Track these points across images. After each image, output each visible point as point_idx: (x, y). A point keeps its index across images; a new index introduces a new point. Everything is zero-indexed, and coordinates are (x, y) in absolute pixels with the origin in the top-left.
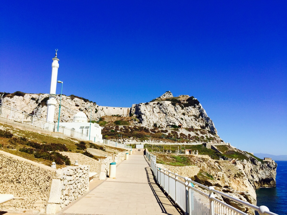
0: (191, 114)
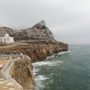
0: (43, 31)
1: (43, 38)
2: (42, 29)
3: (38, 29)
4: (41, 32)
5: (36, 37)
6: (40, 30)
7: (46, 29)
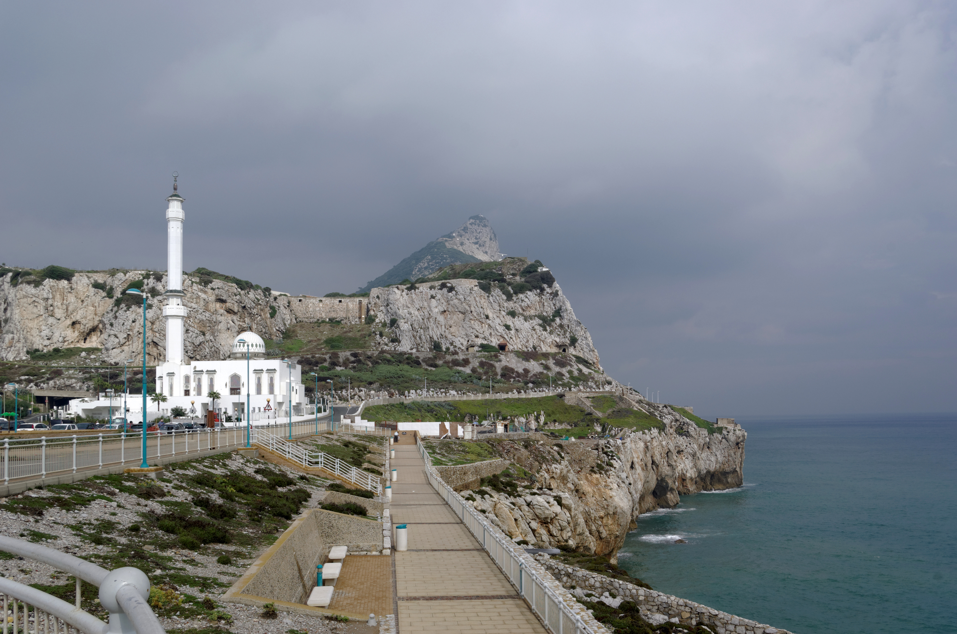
0: (532, 312)
1: (534, 367)
2: (520, 289)
3: (486, 288)
4: (512, 314)
5: (475, 363)
6: (509, 298)
7: (555, 294)
